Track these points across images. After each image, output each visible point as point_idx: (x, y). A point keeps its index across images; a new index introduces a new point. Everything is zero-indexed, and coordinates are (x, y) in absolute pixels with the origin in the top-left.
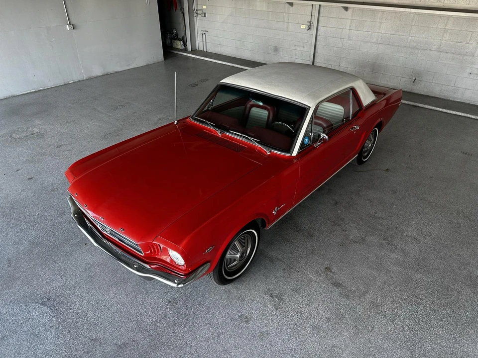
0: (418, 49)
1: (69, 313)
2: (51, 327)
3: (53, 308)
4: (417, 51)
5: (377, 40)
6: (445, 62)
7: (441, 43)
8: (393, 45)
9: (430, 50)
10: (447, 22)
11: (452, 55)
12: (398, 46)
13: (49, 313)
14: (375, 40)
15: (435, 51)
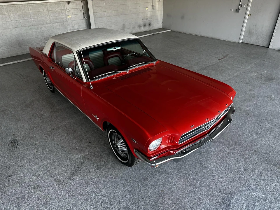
0: (40, 25)
1: (231, 187)
2: (245, 194)
3: (230, 198)
4: (40, 26)
5: (12, 25)
6: (57, 28)
7: (50, 18)
8: (24, 27)
9: (47, 24)
10: (47, 7)
11: (58, 23)
12: (28, 26)
13: (235, 199)
14: (11, 26)
15: (49, 23)
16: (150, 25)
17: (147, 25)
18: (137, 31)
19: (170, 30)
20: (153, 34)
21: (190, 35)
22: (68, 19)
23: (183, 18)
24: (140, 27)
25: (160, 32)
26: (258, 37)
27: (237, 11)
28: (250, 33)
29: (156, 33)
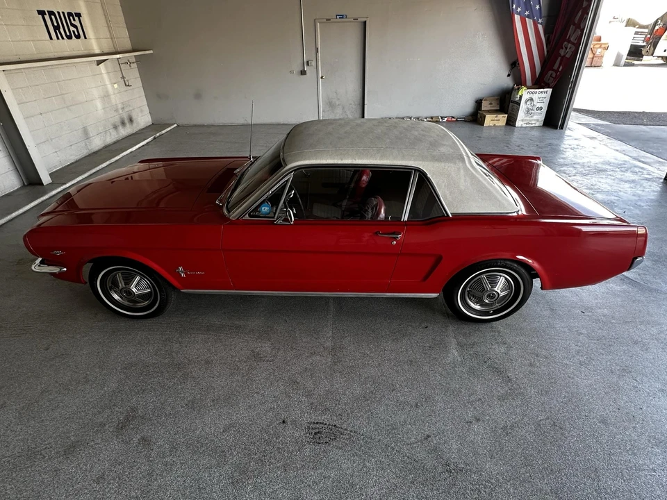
16: (131, 120)
17: (126, 121)
18: (113, 137)
19: (176, 125)
20: (155, 138)
21: (224, 126)
23: (198, 96)
24: (115, 127)
25: (163, 132)
26: (343, 108)
27: (303, 73)
28: (331, 105)
29: (158, 134)
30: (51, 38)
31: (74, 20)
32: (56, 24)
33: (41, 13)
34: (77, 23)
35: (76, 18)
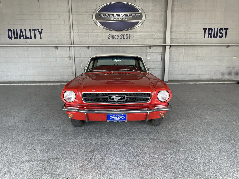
10: (133, 50)
16: (237, 74)
17: (233, 74)
18: (218, 78)
22: (147, 60)
24: (223, 74)
30: (204, 37)
31: (223, 31)
32: (210, 32)
33: (205, 29)
34: (224, 32)
35: (224, 31)
